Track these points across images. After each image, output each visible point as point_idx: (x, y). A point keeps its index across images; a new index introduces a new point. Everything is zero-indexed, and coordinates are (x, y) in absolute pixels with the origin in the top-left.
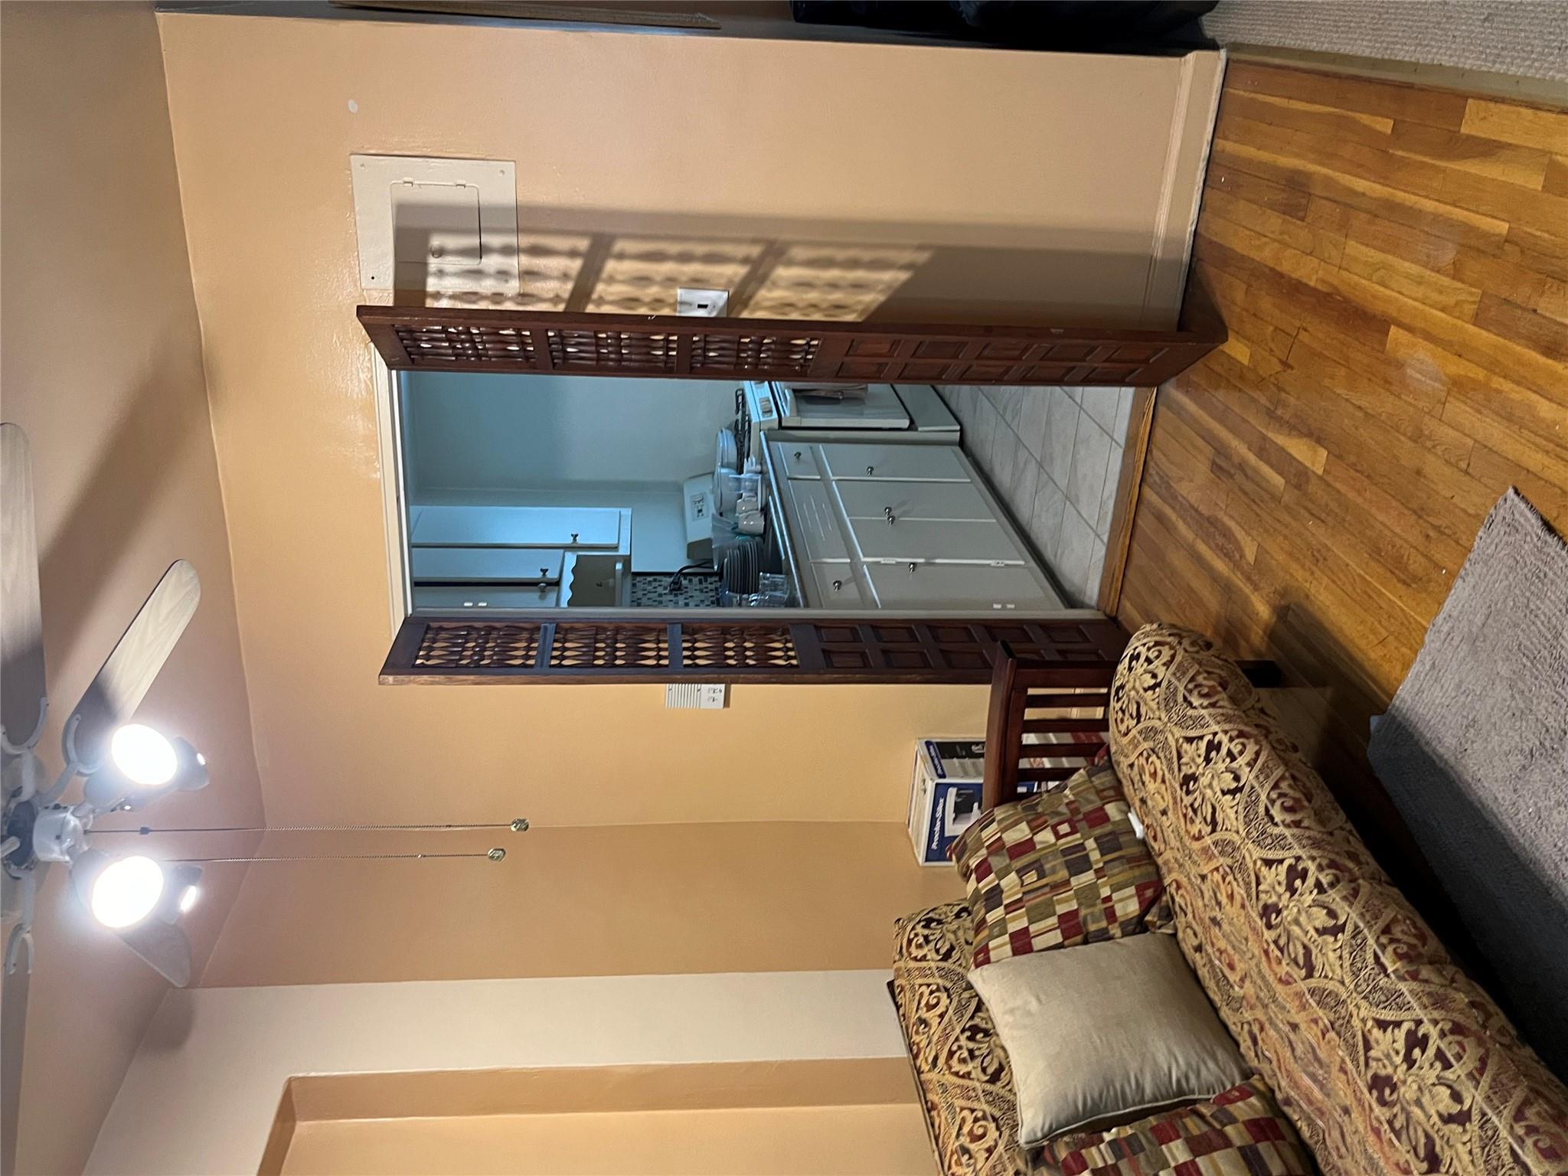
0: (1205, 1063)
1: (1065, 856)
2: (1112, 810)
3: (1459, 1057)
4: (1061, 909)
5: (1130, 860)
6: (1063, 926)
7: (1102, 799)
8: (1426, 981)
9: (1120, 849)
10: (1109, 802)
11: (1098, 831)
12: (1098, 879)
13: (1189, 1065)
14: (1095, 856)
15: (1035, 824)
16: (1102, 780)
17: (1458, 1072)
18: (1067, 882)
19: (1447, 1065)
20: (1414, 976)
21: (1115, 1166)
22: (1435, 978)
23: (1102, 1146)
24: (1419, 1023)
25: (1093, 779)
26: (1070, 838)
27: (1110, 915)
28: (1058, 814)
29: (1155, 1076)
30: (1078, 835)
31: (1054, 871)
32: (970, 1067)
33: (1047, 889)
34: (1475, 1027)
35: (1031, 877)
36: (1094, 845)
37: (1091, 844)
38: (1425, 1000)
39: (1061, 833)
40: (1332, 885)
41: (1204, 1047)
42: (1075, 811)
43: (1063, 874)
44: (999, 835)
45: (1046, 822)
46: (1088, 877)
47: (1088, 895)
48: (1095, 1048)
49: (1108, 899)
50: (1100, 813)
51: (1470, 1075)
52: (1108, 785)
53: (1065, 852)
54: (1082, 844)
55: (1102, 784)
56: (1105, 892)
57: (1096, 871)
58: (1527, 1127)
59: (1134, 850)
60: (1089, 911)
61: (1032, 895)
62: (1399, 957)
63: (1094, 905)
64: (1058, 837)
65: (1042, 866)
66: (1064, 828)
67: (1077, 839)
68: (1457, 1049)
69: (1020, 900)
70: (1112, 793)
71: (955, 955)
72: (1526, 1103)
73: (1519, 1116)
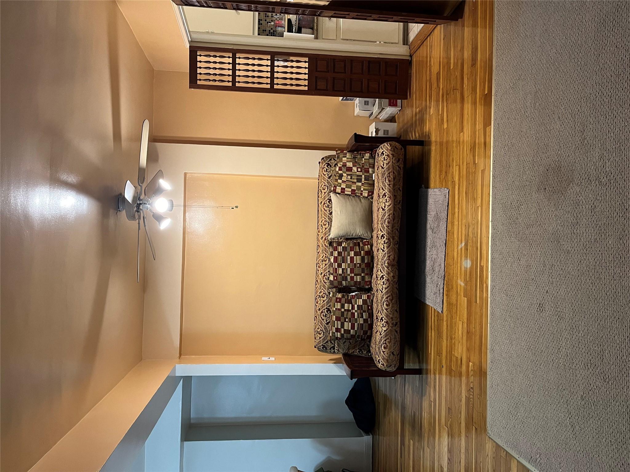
0: (365, 234)
1: (357, 177)
2: (370, 170)
3: (385, 284)
4: (352, 188)
5: (370, 184)
6: (352, 192)
7: (369, 166)
8: (389, 269)
9: (368, 181)
10: (371, 168)
11: (365, 174)
12: (362, 185)
13: (362, 233)
14: (363, 180)
15: (354, 164)
16: (371, 161)
17: (384, 286)
18: (356, 183)
19: (384, 284)
20: (388, 268)
21: (342, 252)
22: (390, 270)
23: (341, 247)
24: (384, 275)
25: (370, 159)
26: (359, 173)
27: (362, 194)
28: (360, 165)
29: (356, 234)
30: (362, 173)
31: (354, 179)
32: (327, 209)
33: (351, 182)
34: (390, 280)
35: (349, 177)
36: (364, 177)
37: (363, 176)
38: (387, 272)
39: (358, 171)
40: (386, 243)
41: (366, 230)
42: (363, 166)
43: (356, 181)
44: (346, 162)
45: (356, 165)
46: (360, 184)
47: (359, 188)
48: (347, 228)
49: (362, 191)
50: (368, 170)
51: (385, 288)
52: (372, 163)
53: (358, 176)
54: (362, 175)
55: (371, 162)
56: (362, 189)
57: (362, 184)
58: (387, 300)
59: (370, 182)
60: (358, 192)
61: (348, 182)
62: (388, 263)
63: (359, 191)
64: (357, 171)
65: (352, 176)
66: (359, 170)
67: (361, 174)
68: (386, 283)
69: (345, 181)
70: (372, 166)
71: (331, 178)
72: (389, 296)
73: (387, 298)
